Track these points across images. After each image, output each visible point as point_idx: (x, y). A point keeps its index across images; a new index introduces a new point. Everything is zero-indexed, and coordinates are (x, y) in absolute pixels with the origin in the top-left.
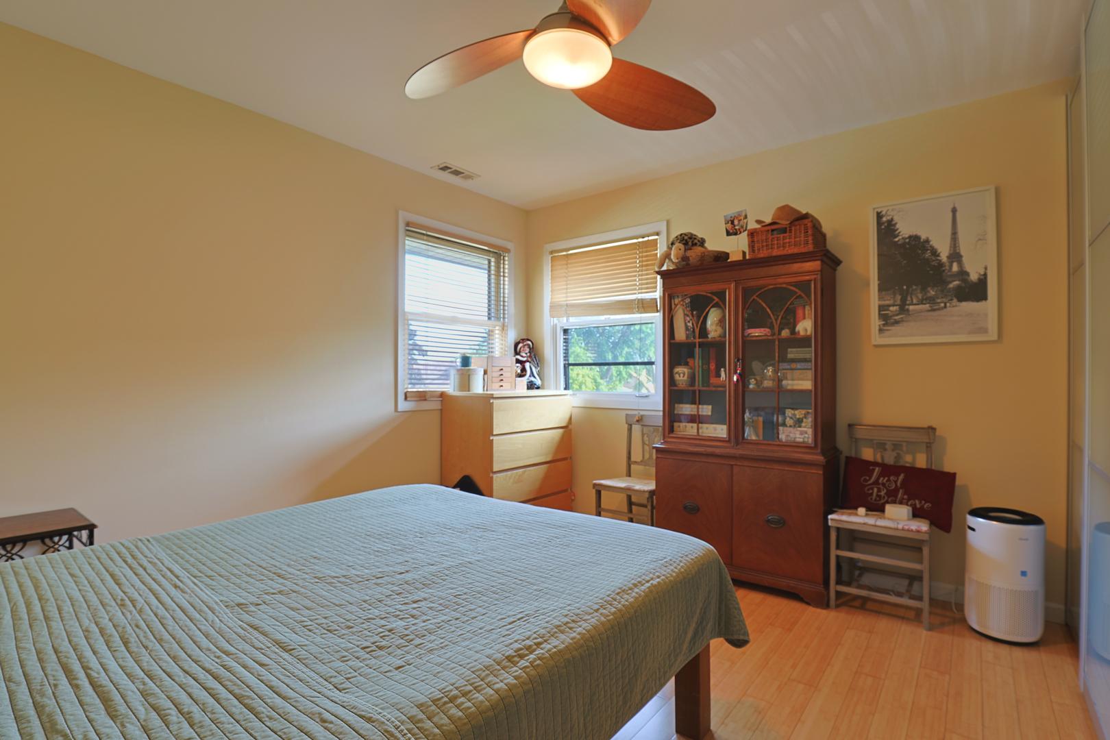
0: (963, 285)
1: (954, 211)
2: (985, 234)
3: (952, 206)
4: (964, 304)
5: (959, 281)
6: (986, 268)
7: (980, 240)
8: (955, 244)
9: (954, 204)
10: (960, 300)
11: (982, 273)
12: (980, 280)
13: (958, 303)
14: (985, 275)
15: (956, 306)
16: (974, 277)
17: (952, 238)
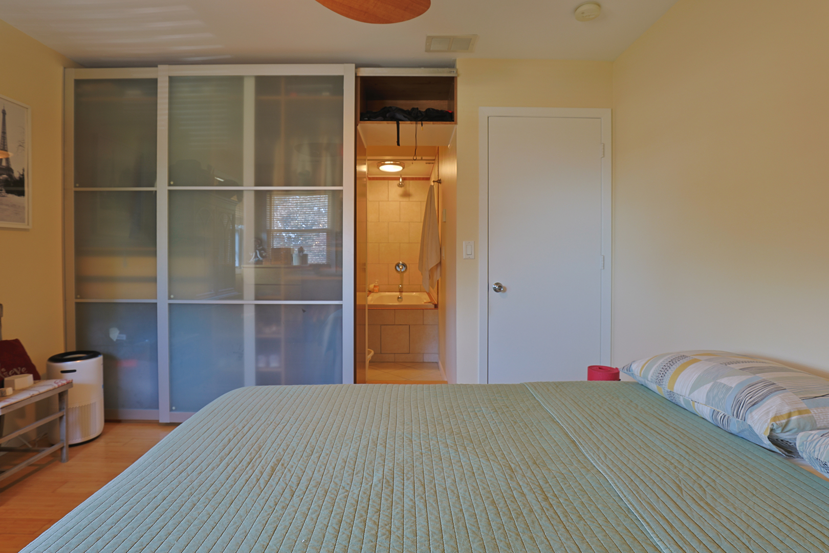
0: (9, 179)
1: (4, 113)
2: (24, 143)
3: (3, 108)
4: (10, 196)
5: (7, 175)
6: (24, 170)
7: (20, 146)
8: (4, 142)
9: (4, 107)
10: (8, 192)
11: (21, 173)
12: (20, 178)
13: (6, 194)
14: (23, 175)
15: (4, 196)
16: (16, 175)
17: (2, 136)
